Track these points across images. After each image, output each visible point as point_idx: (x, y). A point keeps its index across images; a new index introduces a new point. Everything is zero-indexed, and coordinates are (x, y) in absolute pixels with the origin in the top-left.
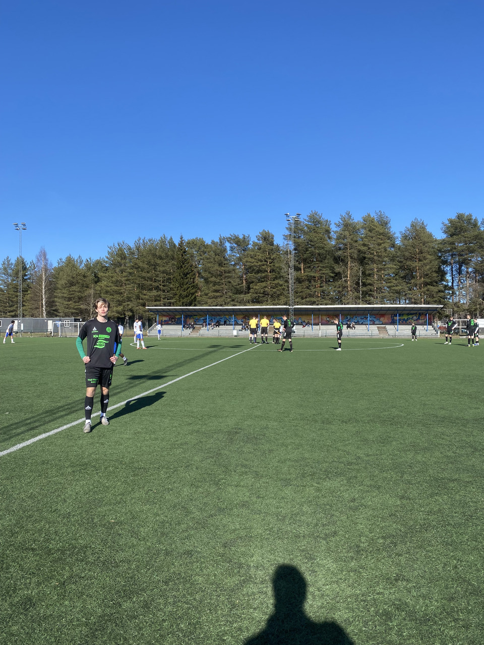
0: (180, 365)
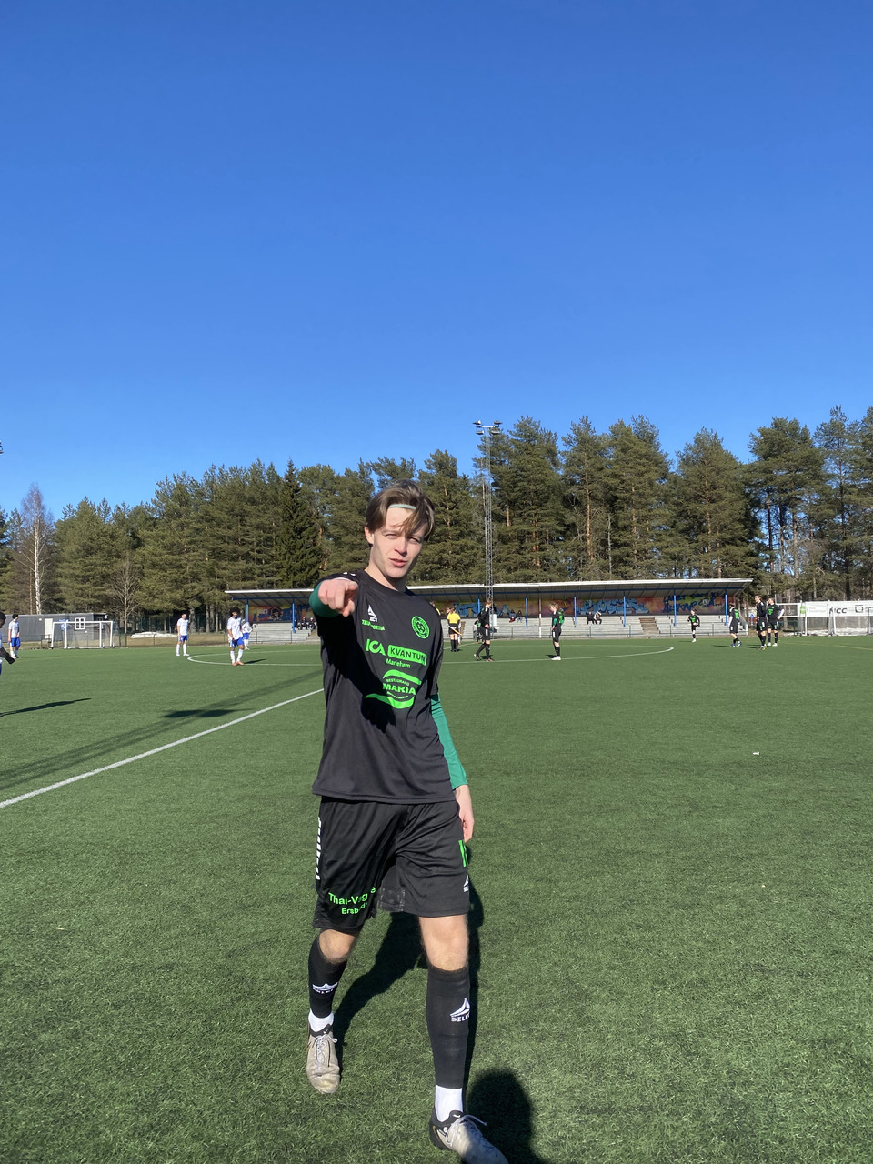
0: (267, 691)
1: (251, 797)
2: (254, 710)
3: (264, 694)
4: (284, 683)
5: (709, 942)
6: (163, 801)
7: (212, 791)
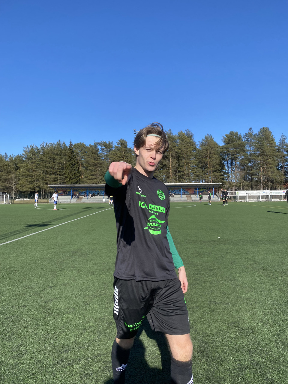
1: (54, 252)
2: (57, 224)
3: (61, 219)
4: (67, 216)
5: (200, 295)
6: (25, 254)
7: (41, 250)
